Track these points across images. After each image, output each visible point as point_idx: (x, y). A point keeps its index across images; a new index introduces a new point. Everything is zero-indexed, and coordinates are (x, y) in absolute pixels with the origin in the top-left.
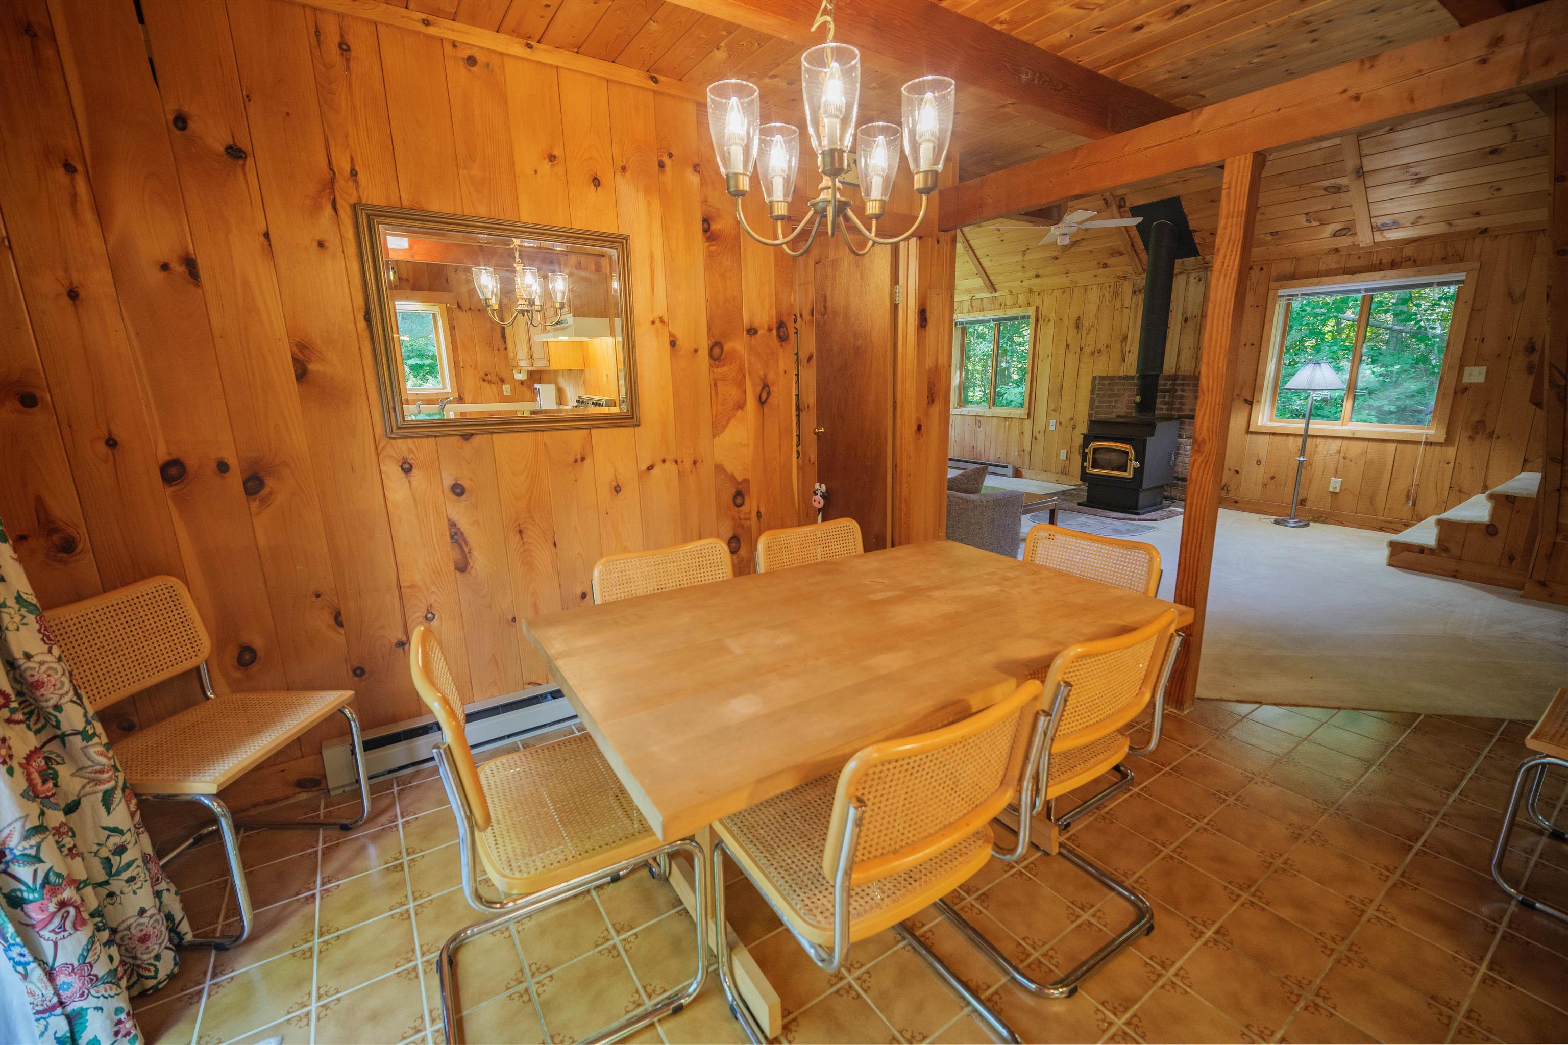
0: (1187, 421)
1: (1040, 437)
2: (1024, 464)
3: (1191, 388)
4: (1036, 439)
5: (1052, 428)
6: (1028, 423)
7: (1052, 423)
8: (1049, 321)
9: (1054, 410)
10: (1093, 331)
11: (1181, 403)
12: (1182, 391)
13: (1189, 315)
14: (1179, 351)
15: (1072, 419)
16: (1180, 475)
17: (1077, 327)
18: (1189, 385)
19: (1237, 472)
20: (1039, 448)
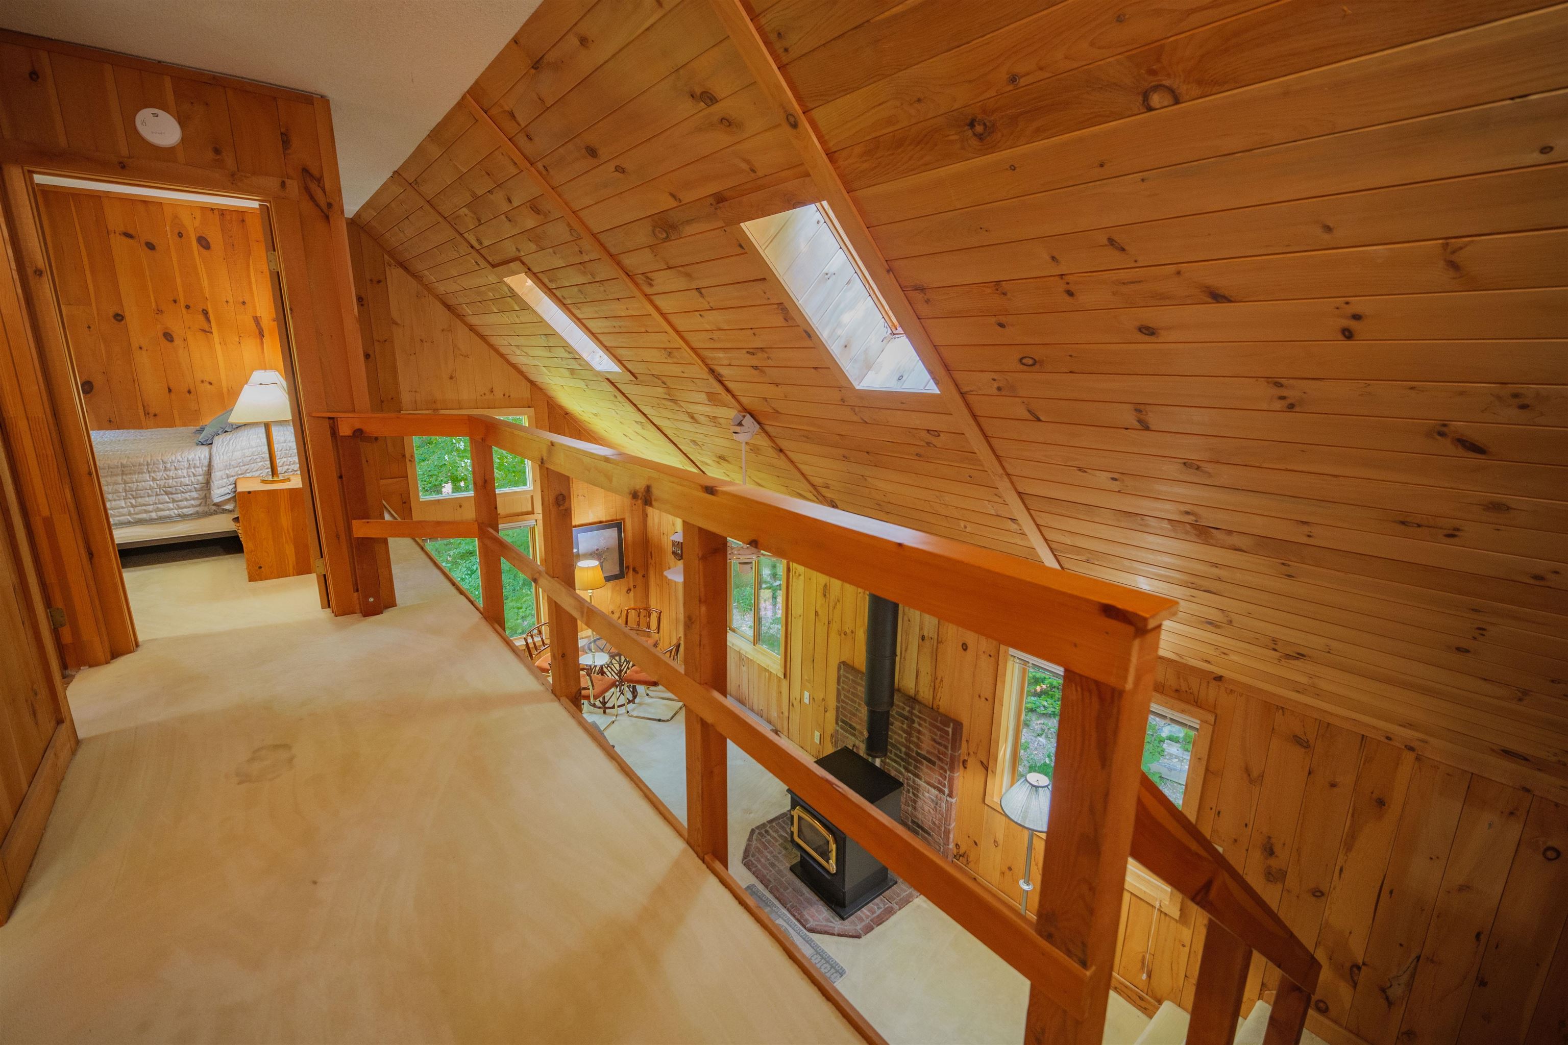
0: (925, 762)
1: (796, 703)
2: (783, 728)
3: (927, 725)
4: (793, 705)
5: (806, 701)
6: (785, 683)
7: (806, 694)
8: (800, 575)
9: (809, 681)
10: (839, 606)
11: (918, 738)
12: (920, 725)
13: (926, 634)
14: (917, 672)
15: (824, 700)
16: (920, 823)
17: (825, 596)
18: (925, 720)
19: (976, 843)
20: (795, 717)
